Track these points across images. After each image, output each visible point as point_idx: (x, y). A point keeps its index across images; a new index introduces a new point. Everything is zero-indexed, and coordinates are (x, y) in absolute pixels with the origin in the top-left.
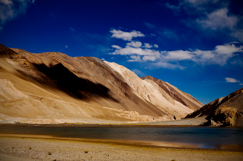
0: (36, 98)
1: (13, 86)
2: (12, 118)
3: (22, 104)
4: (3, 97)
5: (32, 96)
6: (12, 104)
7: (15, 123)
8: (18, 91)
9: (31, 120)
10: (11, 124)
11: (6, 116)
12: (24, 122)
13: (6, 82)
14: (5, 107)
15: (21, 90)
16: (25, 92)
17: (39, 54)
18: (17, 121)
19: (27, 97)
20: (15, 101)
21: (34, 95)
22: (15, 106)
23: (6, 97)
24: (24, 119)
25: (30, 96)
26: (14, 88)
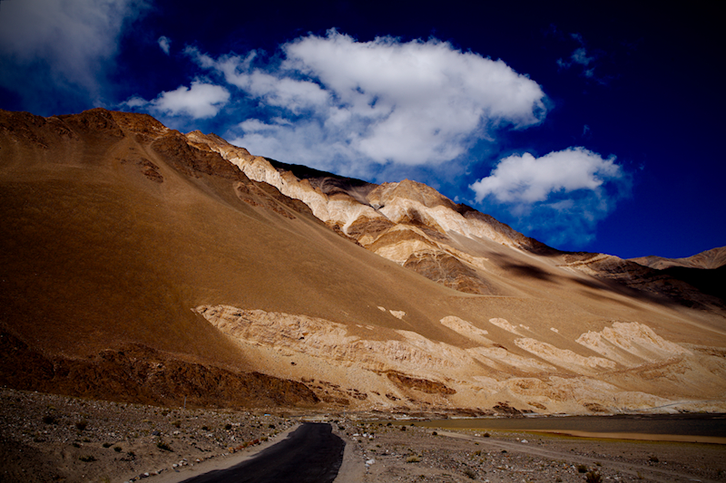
0: (712, 353)
1: (653, 334)
2: (669, 402)
3: (683, 370)
4: (639, 358)
5: (700, 350)
6: (661, 371)
7: (677, 412)
8: (667, 342)
9: (713, 403)
10: (669, 414)
11: (654, 396)
12: (697, 410)
13: (637, 328)
14: (648, 379)
15: (672, 340)
16: (681, 343)
17: (692, 258)
18: (681, 407)
19: (689, 353)
20: (666, 365)
21: (705, 347)
22: (669, 375)
23: (645, 358)
24: (695, 402)
25: (696, 351)
26: (656, 337)
